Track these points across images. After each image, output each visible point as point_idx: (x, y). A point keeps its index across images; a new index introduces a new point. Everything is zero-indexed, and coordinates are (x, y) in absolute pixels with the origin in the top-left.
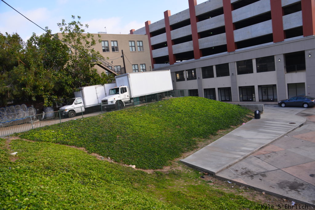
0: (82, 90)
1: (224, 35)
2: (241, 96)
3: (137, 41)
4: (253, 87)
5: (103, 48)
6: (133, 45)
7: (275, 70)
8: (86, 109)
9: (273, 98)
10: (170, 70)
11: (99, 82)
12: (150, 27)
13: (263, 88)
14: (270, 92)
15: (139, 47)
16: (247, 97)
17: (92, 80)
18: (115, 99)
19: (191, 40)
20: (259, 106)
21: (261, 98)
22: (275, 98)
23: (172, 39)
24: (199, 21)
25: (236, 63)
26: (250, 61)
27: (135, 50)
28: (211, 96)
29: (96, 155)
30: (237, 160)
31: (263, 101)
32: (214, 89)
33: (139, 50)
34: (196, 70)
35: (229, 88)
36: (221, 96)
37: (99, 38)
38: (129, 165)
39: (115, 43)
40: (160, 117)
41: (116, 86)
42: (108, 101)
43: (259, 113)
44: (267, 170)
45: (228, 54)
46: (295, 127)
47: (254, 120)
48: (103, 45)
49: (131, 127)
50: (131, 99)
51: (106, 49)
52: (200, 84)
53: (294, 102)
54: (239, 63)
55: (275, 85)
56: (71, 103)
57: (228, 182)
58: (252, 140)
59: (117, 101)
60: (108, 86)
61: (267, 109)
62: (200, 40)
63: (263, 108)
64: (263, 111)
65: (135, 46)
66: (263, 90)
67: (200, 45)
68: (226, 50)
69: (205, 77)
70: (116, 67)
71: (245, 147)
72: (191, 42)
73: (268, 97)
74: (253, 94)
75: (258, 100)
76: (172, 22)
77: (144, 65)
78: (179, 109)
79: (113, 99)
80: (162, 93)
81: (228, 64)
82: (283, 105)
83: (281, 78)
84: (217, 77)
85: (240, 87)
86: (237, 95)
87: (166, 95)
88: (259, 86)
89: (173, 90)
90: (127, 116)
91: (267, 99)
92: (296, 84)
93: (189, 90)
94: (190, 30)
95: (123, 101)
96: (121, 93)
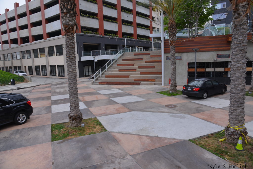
1: (41, 27)
2: (51, 73)
4: (55, 65)
7: (63, 55)
9: (63, 74)
20: (29, 77)
23: (19, 26)
25: (47, 48)
32: (39, 66)
34: (31, 51)
35: (46, 66)
52: (33, 62)
54: (49, 48)
55: (64, 65)
62: (32, 28)
67: (32, 32)
68: (43, 38)
69: (35, 57)
72: (28, 29)
74: (56, 71)
75: (58, 76)
81: (44, 48)
84: (40, 57)
85: (50, 66)
86: (49, 71)
91: (61, 74)
93: (28, 66)
94: (27, 20)
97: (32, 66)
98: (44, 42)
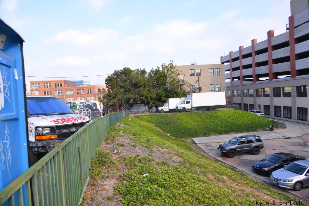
1: (288, 63)
2: (299, 116)
3: (216, 69)
4: (307, 109)
6: (212, 71)
8: (169, 110)
11: (179, 96)
12: (242, 51)
16: (303, 117)
20: (284, 123)
23: (256, 62)
24: (275, 50)
25: (296, 87)
29: (158, 128)
32: (281, 107)
33: (216, 74)
35: (291, 107)
36: (285, 113)
38: (167, 134)
39: (199, 70)
40: (202, 119)
42: (179, 107)
48: (191, 72)
49: (181, 121)
50: (192, 107)
52: (271, 101)
54: (298, 88)
56: (162, 106)
60: (183, 99)
62: (274, 65)
64: (286, 127)
67: (273, 69)
69: (275, 96)
72: (268, 66)
74: (307, 115)
76: (256, 49)
77: (219, 85)
79: (181, 107)
80: (216, 106)
84: (283, 97)
85: (298, 108)
86: (296, 114)
90: (183, 116)
93: (264, 105)
94: (267, 56)
95: (186, 108)
96: (186, 104)
97: (269, 106)
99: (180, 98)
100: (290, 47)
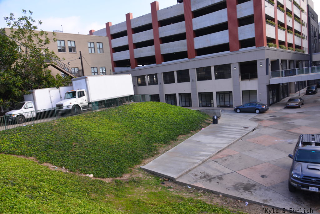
0: (33, 92)
1: (184, 41)
2: (201, 102)
3: (97, 43)
4: (212, 93)
5: (59, 48)
6: (92, 46)
7: (231, 78)
9: (229, 104)
10: (131, 74)
11: (53, 84)
12: (110, 29)
13: (220, 94)
14: (227, 99)
15: (99, 49)
16: (206, 103)
17: (44, 82)
18: (71, 103)
19: (153, 45)
20: (217, 111)
21: (219, 104)
22: (231, 104)
23: (134, 42)
24: (161, 26)
25: (196, 69)
26: (209, 68)
27: (95, 52)
28: (172, 101)
29: (48, 164)
30: (196, 165)
31: (221, 107)
32: (175, 95)
33: (99, 52)
34: (158, 74)
35: (190, 94)
36: (182, 102)
37: (54, 37)
38: (86, 174)
39: (73, 43)
40: (120, 122)
41: (73, 90)
42: (64, 106)
43: (217, 118)
44: (223, 173)
45: (189, 61)
46: (249, 132)
47: (212, 125)
48: (59, 45)
49: (89, 133)
50: (89, 103)
51: (62, 49)
52: (161, 90)
53: (248, 108)
54: (198, 70)
55: (231, 92)
56: (19, 107)
57: (188, 187)
58: (211, 145)
59: (74, 106)
60: (63, 89)
61: (224, 114)
62: (162, 45)
63: (220, 113)
64: (220, 116)
65: (94, 48)
66: (221, 97)
67: (161, 50)
68: (186, 57)
69: (166, 82)
70: (73, 69)
71: (203, 151)
72: (153, 46)
73: (225, 103)
74: (212, 100)
75: (216, 106)
76: (134, 26)
77: (104, 68)
78: (140, 114)
79: (68, 103)
80: (122, 98)
81: (188, 70)
82: (238, 111)
83: (236, 85)
84: (178, 82)
85: (199, 93)
86: (197, 101)
87: (127, 100)
88: (217, 93)
89: (134, 95)
90: (85, 122)
91: (224, 104)
92: (249, 91)
93: (150, 95)
94: (152, 34)
95: (80, 105)
96: (79, 97)
98: (190, 61)
99: (58, 87)
100: (186, 22)
